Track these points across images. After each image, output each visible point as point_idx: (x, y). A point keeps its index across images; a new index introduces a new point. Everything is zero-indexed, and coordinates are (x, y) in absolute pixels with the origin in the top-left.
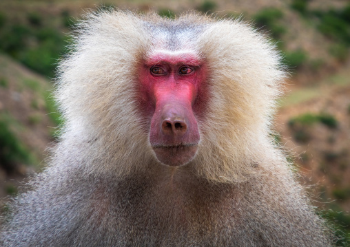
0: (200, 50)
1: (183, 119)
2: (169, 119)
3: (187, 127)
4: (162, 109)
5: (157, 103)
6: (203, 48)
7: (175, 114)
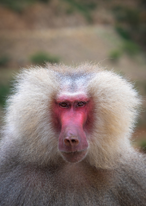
0: (88, 92)
1: (76, 137)
2: (67, 138)
3: (79, 141)
4: (65, 130)
5: (62, 126)
6: (90, 91)
7: (71, 134)
